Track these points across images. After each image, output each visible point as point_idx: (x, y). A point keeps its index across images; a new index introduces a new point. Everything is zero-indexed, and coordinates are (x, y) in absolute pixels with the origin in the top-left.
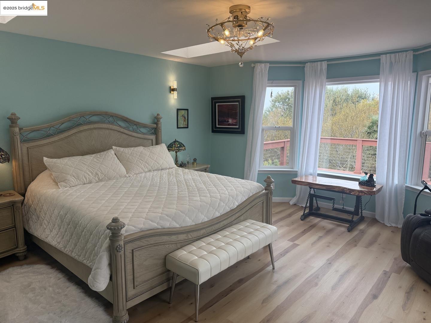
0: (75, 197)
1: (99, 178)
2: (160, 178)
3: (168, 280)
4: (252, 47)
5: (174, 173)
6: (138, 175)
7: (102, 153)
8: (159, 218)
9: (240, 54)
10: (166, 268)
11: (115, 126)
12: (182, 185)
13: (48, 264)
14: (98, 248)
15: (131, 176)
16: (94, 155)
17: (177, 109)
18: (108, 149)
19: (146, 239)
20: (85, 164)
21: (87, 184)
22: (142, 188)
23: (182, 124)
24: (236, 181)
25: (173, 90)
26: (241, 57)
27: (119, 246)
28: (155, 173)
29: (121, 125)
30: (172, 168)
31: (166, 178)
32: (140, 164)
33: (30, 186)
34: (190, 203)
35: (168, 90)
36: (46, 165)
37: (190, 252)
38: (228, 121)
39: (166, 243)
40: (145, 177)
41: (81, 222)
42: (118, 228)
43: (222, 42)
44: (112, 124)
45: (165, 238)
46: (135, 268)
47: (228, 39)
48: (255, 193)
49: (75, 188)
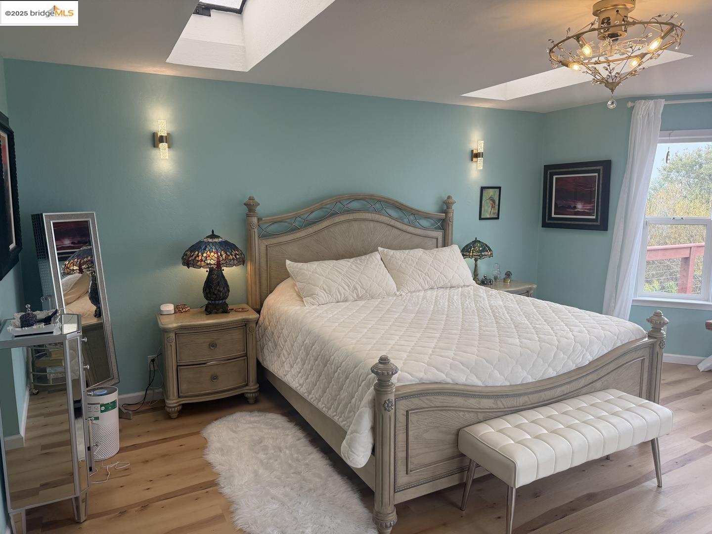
0: (326, 319)
1: (359, 294)
2: (449, 302)
3: (461, 470)
4: (635, 71)
5: (472, 293)
6: (414, 294)
7: (363, 257)
8: (449, 366)
9: (611, 87)
10: (459, 451)
11: (382, 217)
12: (485, 316)
13: (284, 414)
14: (356, 400)
15: (404, 294)
16: (352, 260)
17: (482, 187)
18: (372, 252)
19: (428, 397)
20: (340, 273)
21: (341, 302)
22: (419, 315)
23: (488, 212)
24: (589, 316)
25: (477, 155)
26: (612, 90)
27: (387, 402)
28: (441, 291)
29: (390, 214)
30: (468, 286)
31: (458, 302)
32: (418, 276)
33: (267, 299)
34: (501, 347)
35: (468, 156)
36: (290, 272)
37: (500, 431)
38: (575, 207)
39: (460, 409)
40: (424, 298)
41: (334, 358)
42: (388, 373)
43: (576, 67)
44: (378, 212)
45: (459, 401)
46: (410, 441)
47: (587, 61)
48: (627, 341)
49: (325, 307)
